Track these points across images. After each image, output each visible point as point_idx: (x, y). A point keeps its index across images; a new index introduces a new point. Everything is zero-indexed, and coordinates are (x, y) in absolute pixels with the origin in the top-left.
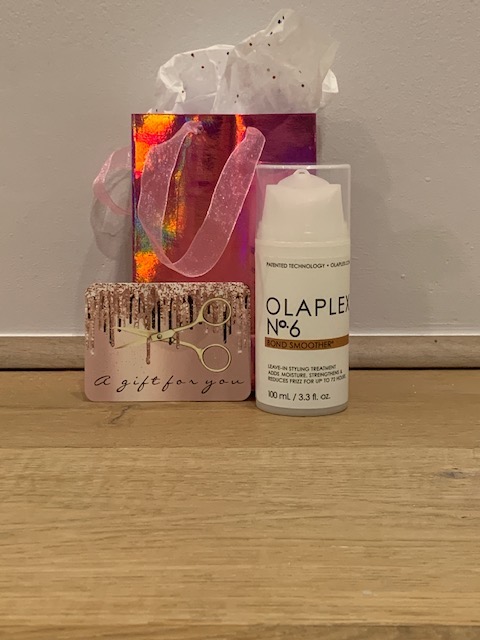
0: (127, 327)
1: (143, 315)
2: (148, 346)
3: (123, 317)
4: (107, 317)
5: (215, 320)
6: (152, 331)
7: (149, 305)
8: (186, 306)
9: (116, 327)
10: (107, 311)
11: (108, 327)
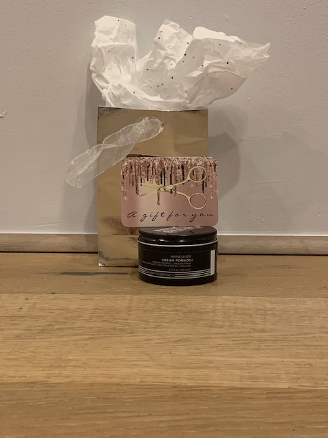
0: (146, 183)
1: (155, 176)
2: (158, 194)
3: (143, 177)
4: (134, 177)
5: (197, 179)
6: (161, 185)
7: (158, 171)
8: (180, 171)
9: (140, 183)
10: (134, 174)
11: (135, 183)
